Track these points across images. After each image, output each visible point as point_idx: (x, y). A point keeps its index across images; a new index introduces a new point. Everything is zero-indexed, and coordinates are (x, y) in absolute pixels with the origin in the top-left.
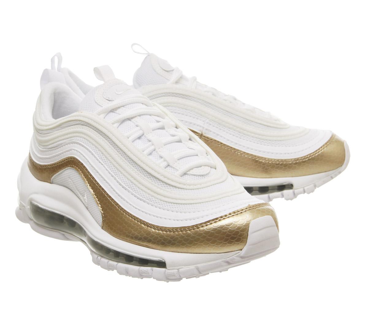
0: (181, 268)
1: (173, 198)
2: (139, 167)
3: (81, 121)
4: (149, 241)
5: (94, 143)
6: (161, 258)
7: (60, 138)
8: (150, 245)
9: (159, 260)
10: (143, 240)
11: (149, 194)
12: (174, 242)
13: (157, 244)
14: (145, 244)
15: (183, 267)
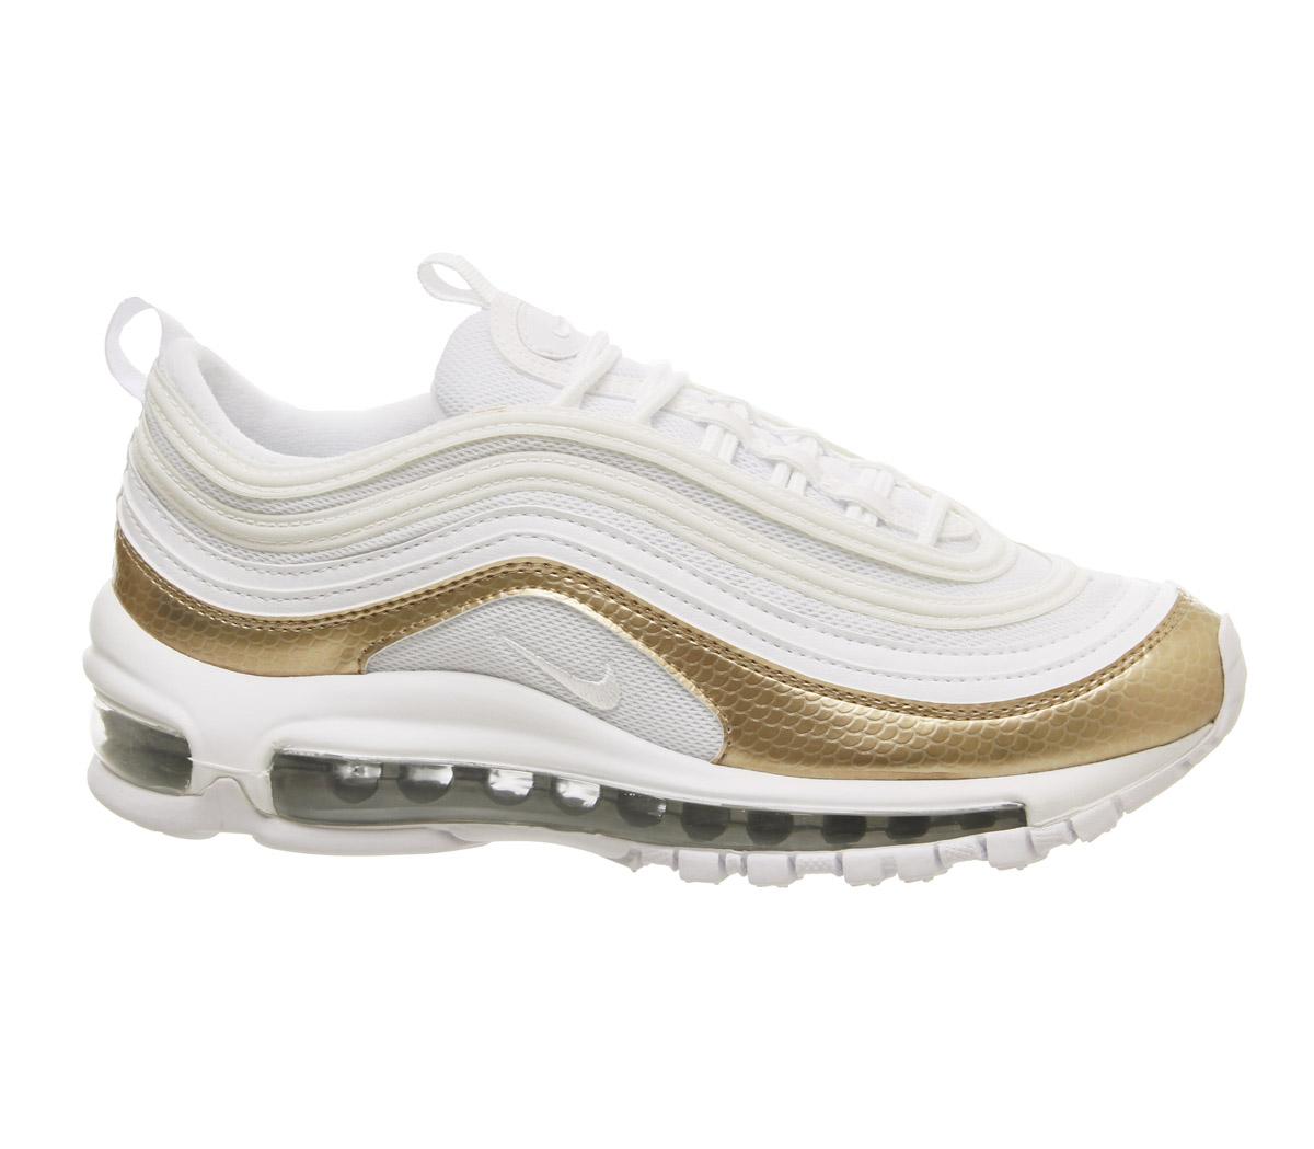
0: (1074, 814)
1: (962, 616)
2: (811, 543)
3: (520, 436)
4: (952, 758)
5: (608, 498)
6: (1006, 800)
7: (423, 511)
8: (956, 769)
9: (1004, 806)
10: (926, 759)
11: (884, 619)
12: (1036, 741)
13: (979, 760)
14: (936, 769)
15: (1079, 809)
